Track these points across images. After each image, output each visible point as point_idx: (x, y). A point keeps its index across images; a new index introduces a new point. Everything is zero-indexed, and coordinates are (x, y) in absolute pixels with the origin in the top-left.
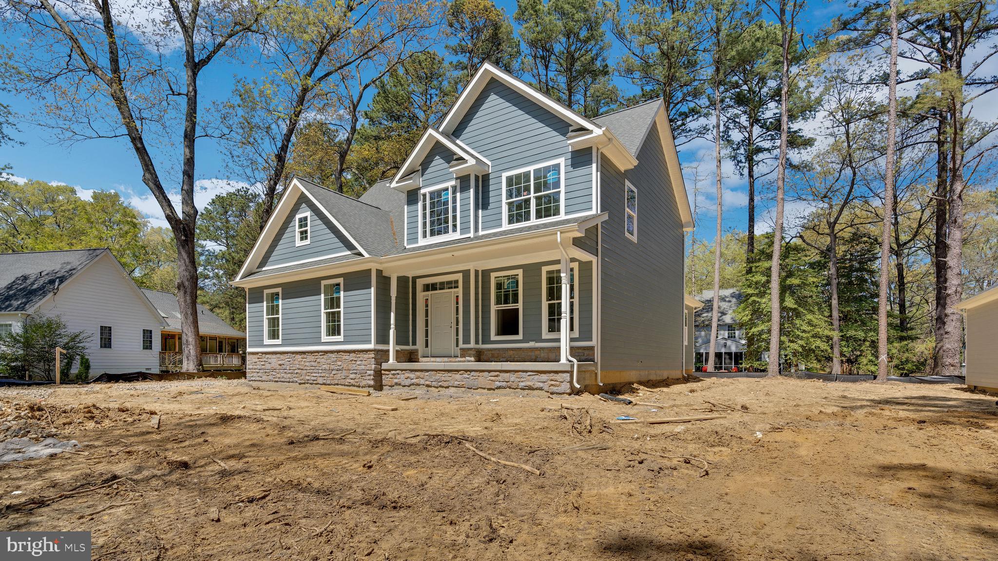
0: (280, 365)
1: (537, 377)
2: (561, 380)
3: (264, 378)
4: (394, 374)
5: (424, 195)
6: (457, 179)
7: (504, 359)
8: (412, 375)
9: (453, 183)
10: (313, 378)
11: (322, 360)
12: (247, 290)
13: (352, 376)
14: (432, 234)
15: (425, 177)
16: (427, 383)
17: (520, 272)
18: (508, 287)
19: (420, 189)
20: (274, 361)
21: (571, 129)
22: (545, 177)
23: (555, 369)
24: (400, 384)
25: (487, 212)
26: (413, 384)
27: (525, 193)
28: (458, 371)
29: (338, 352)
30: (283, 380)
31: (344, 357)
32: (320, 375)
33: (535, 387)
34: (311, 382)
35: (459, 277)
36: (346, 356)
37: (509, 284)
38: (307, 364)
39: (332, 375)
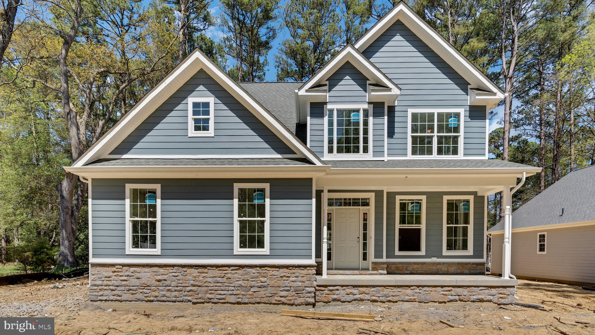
0: (159, 281)
1: (487, 291)
2: (509, 293)
3: (125, 297)
4: (331, 291)
5: (331, 111)
6: (369, 103)
8: (355, 291)
9: (366, 106)
11: (235, 275)
12: (90, 183)
13: (284, 294)
14: (340, 150)
15: (332, 93)
16: (374, 298)
17: (424, 198)
18: (413, 210)
19: (326, 103)
20: (146, 275)
21: (469, 87)
22: (447, 121)
23: (503, 285)
24: (339, 300)
25: (392, 141)
26: (355, 300)
27: (429, 131)
28: (409, 286)
30: (164, 299)
31: (271, 273)
32: (230, 292)
33: (485, 299)
34: (216, 300)
35: (372, 197)
36: (275, 272)
37: (413, 206)
38: (209, 280)
39: (250, 293)
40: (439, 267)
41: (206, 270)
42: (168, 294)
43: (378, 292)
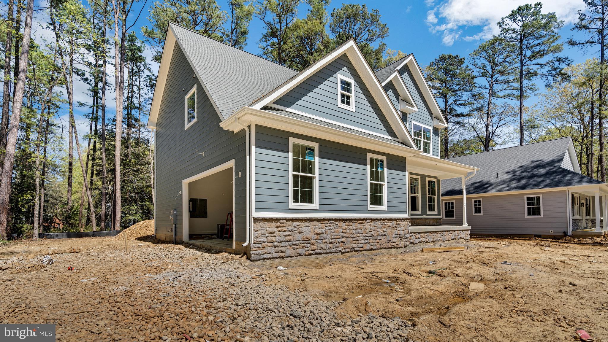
0: (318, 234)
3: (288, 253)
7: (415, 225)
10: (360, 246)
11: (369, 226)
13: (395, 240)
17: (419, 178)
18: (415, 185)
20: (307, 229)
21: (433, 116)
22: (426, 133)
27: (420, 137)
28: (439, 232)
29: (384, 219)
30: (321, 251)
31: (388, 224)
32: (366, 241)
34: (357, 249)
36: (390, 223)
37: (415, 182)
38: (353, 231)
39: (377, 241)
40: (427, 221)
41: (351, 223)
42: (324, 246)
43: (428, 236)
